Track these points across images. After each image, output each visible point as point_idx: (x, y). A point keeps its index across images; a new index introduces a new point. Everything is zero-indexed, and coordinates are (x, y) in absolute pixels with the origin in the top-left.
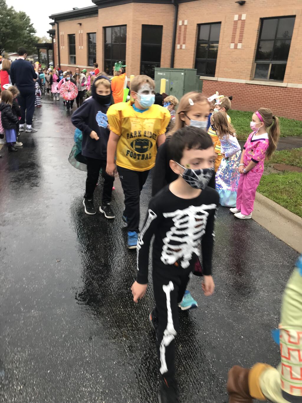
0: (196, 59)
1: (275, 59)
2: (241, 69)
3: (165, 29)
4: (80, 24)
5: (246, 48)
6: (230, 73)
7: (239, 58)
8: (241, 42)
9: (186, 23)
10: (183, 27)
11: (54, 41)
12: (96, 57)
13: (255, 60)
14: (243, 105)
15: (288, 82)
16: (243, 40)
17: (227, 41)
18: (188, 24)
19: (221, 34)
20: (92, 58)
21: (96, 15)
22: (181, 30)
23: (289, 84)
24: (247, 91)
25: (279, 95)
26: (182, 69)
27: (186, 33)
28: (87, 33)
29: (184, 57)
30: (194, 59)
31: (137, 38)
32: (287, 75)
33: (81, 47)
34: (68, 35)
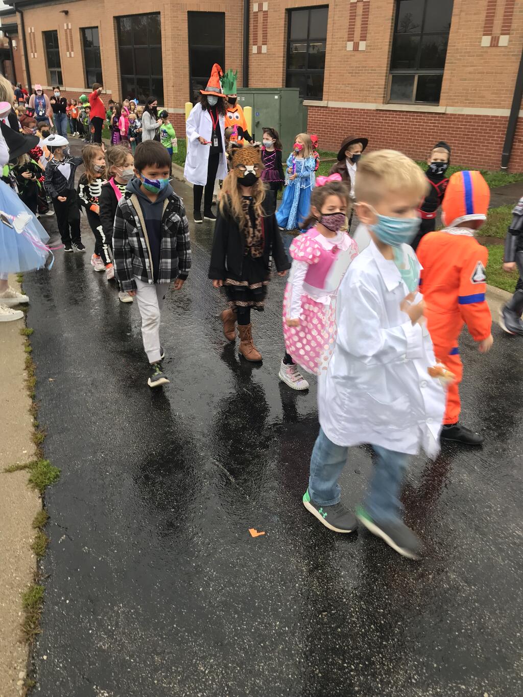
0: (287, 71)
1: (422, 67)
2: (367, 85)
3: (228, 19)
4: (66, 13)
5: (374, 49)
6: (348, 93)
7: (363, 67)
8: (365, 40)
9: (265, 8)
10: (261, 15)
11: (14, 43)
12: (101, 70)
13: (390, 70)
15: (447, 105)
16: (368, 35)
17: (340, 38)
18: (269, 9)
19: (329, 27)
20: (93, 74)
22: (257, 21)
23: (448, 108)
24: (379, 122)
25: (433, 126)
26: (271, 89)
27: (267, 25)
28: (80, 28)
29: (265, 68)
30: (283, 70)
31: (180, 35)
32: (444, 93)
33: (70, 54)
34: (43, 32)
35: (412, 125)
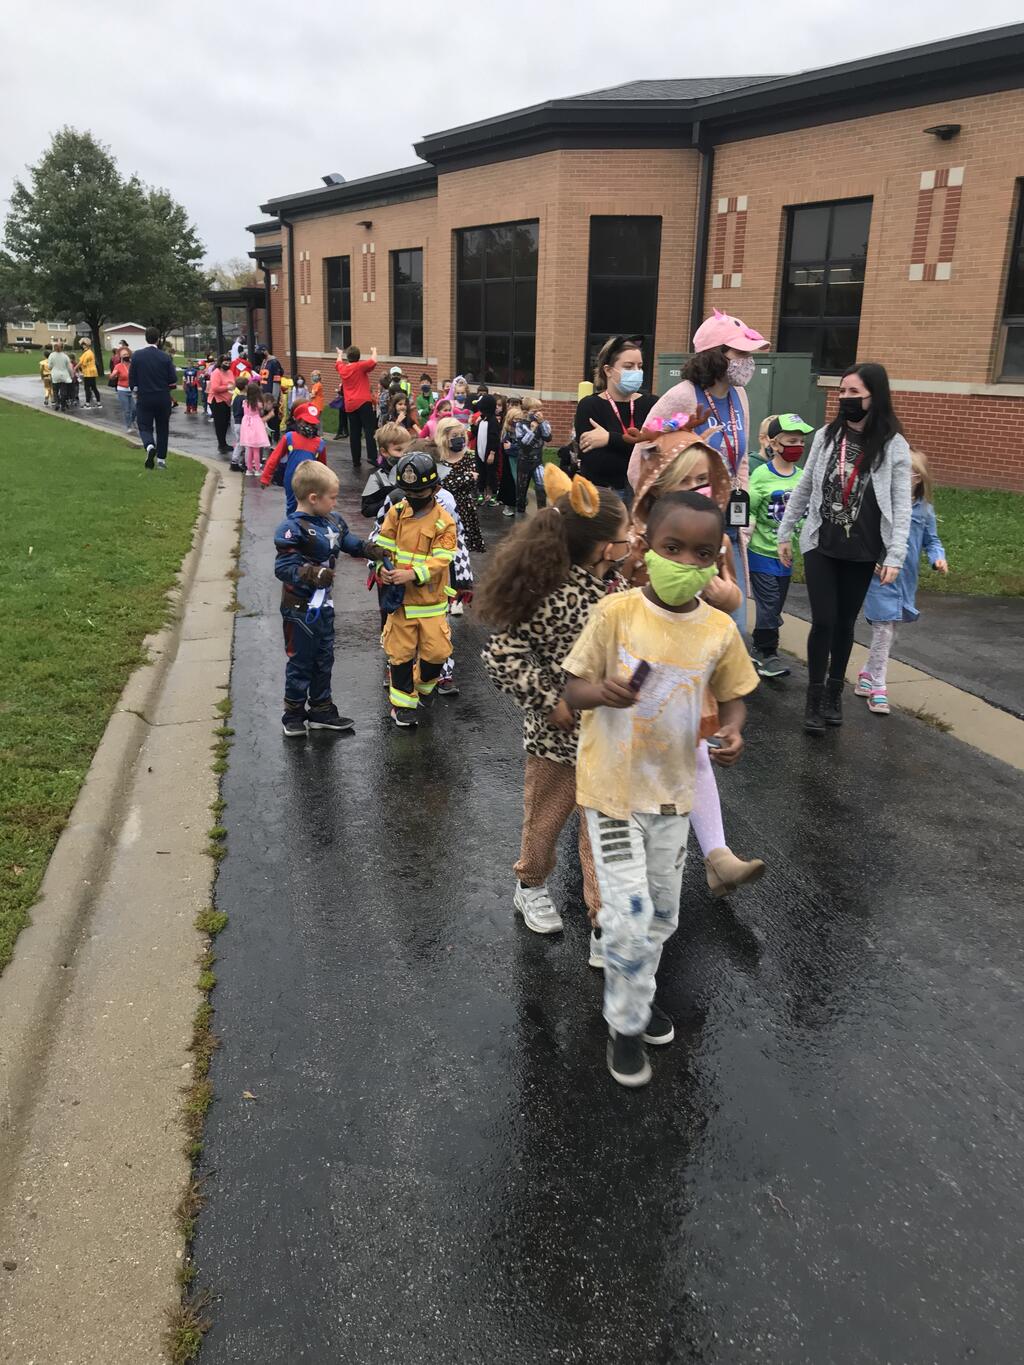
0: (780, 320)
2: (951, 346)
3: (666, 227)
4: (368, 225)
5: (969, 277)
6: (910, 362)
7: (944, 311)
8: (949, 260)
9: (742, 204)
10: (732, 219)
11: (274, 283)
12: (421, 324)
13: (1005, 316)
14: (963, 469)
16: (956, 251)
17: (896, 257)
18: (748, 207)
19: (873, 236)
20: (407, 330)
21: (433, 193)
22: (725, 229)
24: (976, 420)
27: (743, 237)
28: (390, 252)
30: (774, 319)
31: (573, 258)
33: (369, 296)
34: (326, 260)
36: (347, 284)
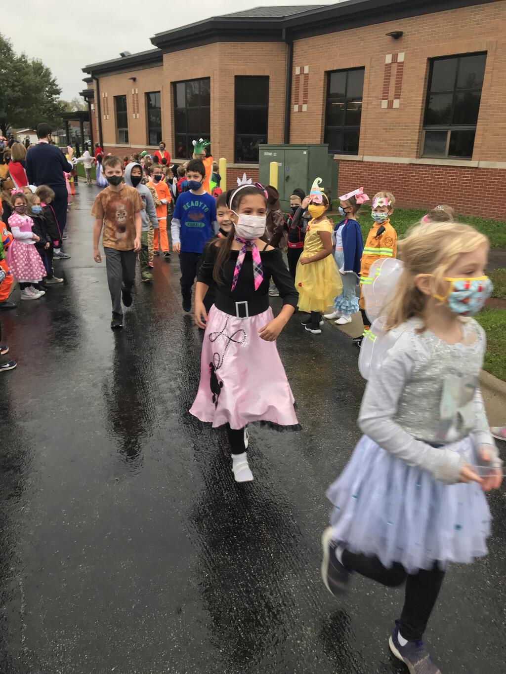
0: (325, 127)
1: (456, 122)
2: (401, 140)
3: (271, 81)
4: (134, 79)
5: (407, 106)
6: (383, 148)
7: (397, 123)
8: (399, 98)
9: (306, 71)
10: (302, 78)
11: (92, 108)
12: (161, 130)
13: (424, 126)
14: (406, 200)
15: (480, 160)
16: (402, 94)
17: (375, 97)
18: (309, 72)
19: (365, 86)
20: (154, 133)
21: (159, 64)
22: (299, 82)
23: (481, 162)
24: (412, 176)
25: (466, 180)
26: (304, 145)
27: (307, 86)
28: (145, 93)
29: (305, 125)
30: (322, 127)
31: (227, 97)
32: (477, 147)
33: (136, 116)
34: (114, 97)
35: (445, 178)
36: (126, 109)
